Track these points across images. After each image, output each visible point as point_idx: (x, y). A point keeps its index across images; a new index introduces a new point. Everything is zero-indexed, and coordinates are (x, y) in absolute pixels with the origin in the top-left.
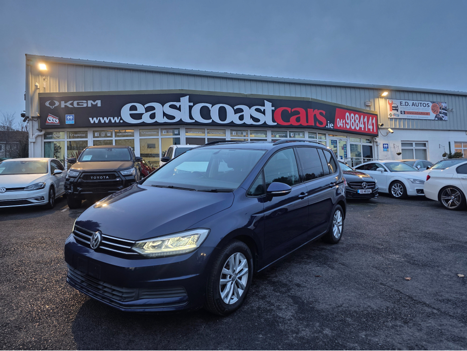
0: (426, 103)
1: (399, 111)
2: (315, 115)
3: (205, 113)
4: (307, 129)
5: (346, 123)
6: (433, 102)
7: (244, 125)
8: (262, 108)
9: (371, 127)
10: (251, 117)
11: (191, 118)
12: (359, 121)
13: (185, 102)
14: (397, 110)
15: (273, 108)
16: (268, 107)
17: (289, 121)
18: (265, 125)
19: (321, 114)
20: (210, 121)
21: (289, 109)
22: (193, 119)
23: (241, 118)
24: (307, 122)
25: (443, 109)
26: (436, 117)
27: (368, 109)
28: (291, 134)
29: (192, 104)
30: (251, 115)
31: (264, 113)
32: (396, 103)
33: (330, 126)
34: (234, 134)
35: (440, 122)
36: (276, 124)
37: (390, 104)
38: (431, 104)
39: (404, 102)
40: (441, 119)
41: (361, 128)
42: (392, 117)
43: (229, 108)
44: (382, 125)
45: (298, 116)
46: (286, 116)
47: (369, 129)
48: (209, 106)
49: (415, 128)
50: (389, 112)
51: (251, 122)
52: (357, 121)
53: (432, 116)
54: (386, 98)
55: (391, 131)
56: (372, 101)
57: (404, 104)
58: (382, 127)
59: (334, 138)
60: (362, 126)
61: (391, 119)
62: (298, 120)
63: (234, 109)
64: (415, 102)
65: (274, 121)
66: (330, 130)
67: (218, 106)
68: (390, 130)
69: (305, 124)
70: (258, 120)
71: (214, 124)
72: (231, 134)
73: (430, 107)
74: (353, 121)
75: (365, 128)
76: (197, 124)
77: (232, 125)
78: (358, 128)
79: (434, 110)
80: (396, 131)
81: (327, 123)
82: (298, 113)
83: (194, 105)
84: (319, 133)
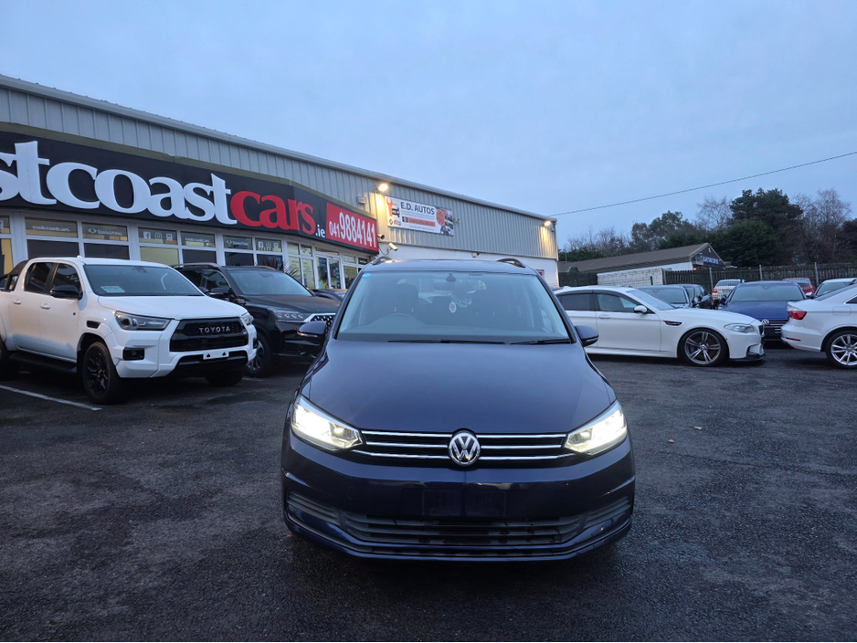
0: (431, 207)
1: (401, 216)
2: (299, 211)
3: (82, 185)
4: (286, 236)
5: (341, 230)
6: (437, 208)
7: (173, 220)
8: (207, 189)
9: (370, 239)
10: (188, 204)
11: (46, 192)
12: (356, 229)
13: (27, 153)
14: (398, 215)
15: (229, 192)
16: (219, 187)
17: (257, 219)
18: (214, 223)
19: (307, 210)
20: (95, 205)
21: (257, 197)
22: (51, 197)
23: (166, 204)
24: (289, 224)
25: (449, 219)
26: (442, 230)
27: (362, 209)
28: (259, 243)
29: (46, 162)
30: (186, 201)
31: (211, 197)
32: (397, 203)
33: (321, 233)
34: (145, 237)
35: (446, 237)
36: (235, 222)
37: (390, 205)
38: (435, 210)
39: (405, 202)
40: (446, 233)
41: (358, 240)
42: (393, 225)
43: (137, 182)
44: (383, 237)
45: (272, 211)
46: (252, 209)
47: (368, 242)
48: (92, 170)
49: (420, 244)
50: (389, 218)
51: (186, 214)
52: (354, 228)
53: (437, 229)
54: (384, 194)
55: (395, 247)
56: (366, 195)
57: (405, 206)
58: (384, 240)
59: (323, 255)
60: (360, 236)
61: (392, 228)
62: (274, 218)
63: (148, 183)
64: (418, 204)
65: (231, 216)
66: (319, 240)
67: (111, 174)
68: (391, 244)
69: (286, 227)
70: (200, 212)
71: (104, 211)
72: (141, 236)
73: (435, 215)
74: (348, 227)
75: (363, 240)
76: (61, 208)
77: (146, 216)
78: (355, 240)
79: (440, 221)
80: (400, 248)
81: (317, 228)
82: (271, 205)
83: (53, 164)
84: (302, 246)
